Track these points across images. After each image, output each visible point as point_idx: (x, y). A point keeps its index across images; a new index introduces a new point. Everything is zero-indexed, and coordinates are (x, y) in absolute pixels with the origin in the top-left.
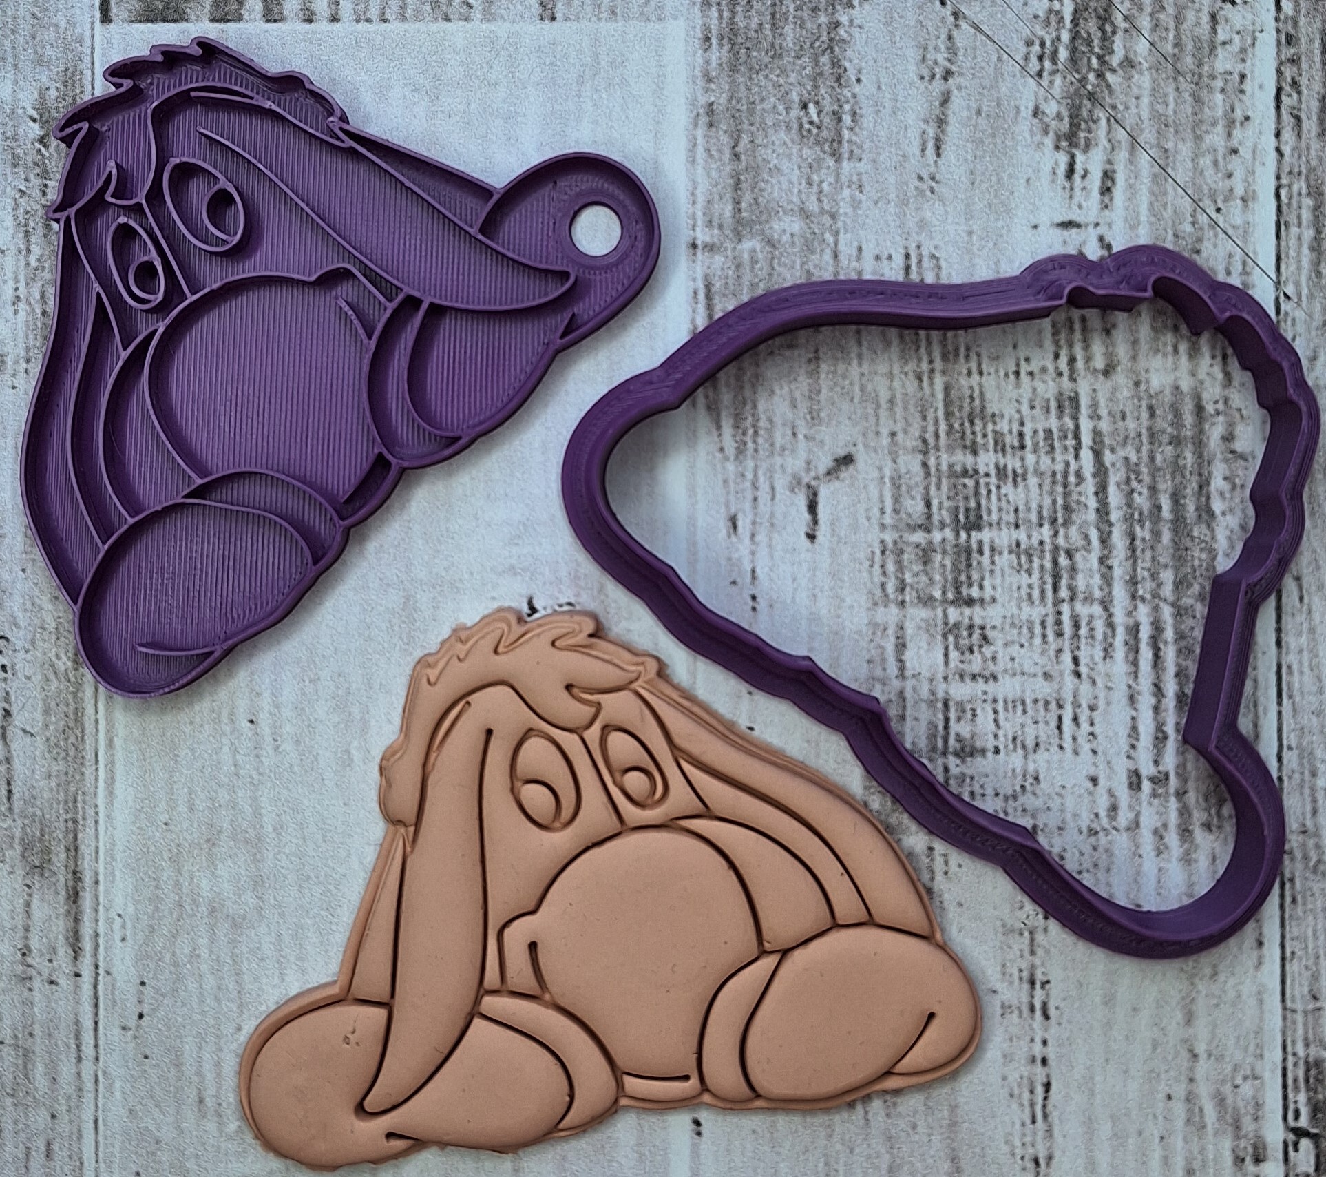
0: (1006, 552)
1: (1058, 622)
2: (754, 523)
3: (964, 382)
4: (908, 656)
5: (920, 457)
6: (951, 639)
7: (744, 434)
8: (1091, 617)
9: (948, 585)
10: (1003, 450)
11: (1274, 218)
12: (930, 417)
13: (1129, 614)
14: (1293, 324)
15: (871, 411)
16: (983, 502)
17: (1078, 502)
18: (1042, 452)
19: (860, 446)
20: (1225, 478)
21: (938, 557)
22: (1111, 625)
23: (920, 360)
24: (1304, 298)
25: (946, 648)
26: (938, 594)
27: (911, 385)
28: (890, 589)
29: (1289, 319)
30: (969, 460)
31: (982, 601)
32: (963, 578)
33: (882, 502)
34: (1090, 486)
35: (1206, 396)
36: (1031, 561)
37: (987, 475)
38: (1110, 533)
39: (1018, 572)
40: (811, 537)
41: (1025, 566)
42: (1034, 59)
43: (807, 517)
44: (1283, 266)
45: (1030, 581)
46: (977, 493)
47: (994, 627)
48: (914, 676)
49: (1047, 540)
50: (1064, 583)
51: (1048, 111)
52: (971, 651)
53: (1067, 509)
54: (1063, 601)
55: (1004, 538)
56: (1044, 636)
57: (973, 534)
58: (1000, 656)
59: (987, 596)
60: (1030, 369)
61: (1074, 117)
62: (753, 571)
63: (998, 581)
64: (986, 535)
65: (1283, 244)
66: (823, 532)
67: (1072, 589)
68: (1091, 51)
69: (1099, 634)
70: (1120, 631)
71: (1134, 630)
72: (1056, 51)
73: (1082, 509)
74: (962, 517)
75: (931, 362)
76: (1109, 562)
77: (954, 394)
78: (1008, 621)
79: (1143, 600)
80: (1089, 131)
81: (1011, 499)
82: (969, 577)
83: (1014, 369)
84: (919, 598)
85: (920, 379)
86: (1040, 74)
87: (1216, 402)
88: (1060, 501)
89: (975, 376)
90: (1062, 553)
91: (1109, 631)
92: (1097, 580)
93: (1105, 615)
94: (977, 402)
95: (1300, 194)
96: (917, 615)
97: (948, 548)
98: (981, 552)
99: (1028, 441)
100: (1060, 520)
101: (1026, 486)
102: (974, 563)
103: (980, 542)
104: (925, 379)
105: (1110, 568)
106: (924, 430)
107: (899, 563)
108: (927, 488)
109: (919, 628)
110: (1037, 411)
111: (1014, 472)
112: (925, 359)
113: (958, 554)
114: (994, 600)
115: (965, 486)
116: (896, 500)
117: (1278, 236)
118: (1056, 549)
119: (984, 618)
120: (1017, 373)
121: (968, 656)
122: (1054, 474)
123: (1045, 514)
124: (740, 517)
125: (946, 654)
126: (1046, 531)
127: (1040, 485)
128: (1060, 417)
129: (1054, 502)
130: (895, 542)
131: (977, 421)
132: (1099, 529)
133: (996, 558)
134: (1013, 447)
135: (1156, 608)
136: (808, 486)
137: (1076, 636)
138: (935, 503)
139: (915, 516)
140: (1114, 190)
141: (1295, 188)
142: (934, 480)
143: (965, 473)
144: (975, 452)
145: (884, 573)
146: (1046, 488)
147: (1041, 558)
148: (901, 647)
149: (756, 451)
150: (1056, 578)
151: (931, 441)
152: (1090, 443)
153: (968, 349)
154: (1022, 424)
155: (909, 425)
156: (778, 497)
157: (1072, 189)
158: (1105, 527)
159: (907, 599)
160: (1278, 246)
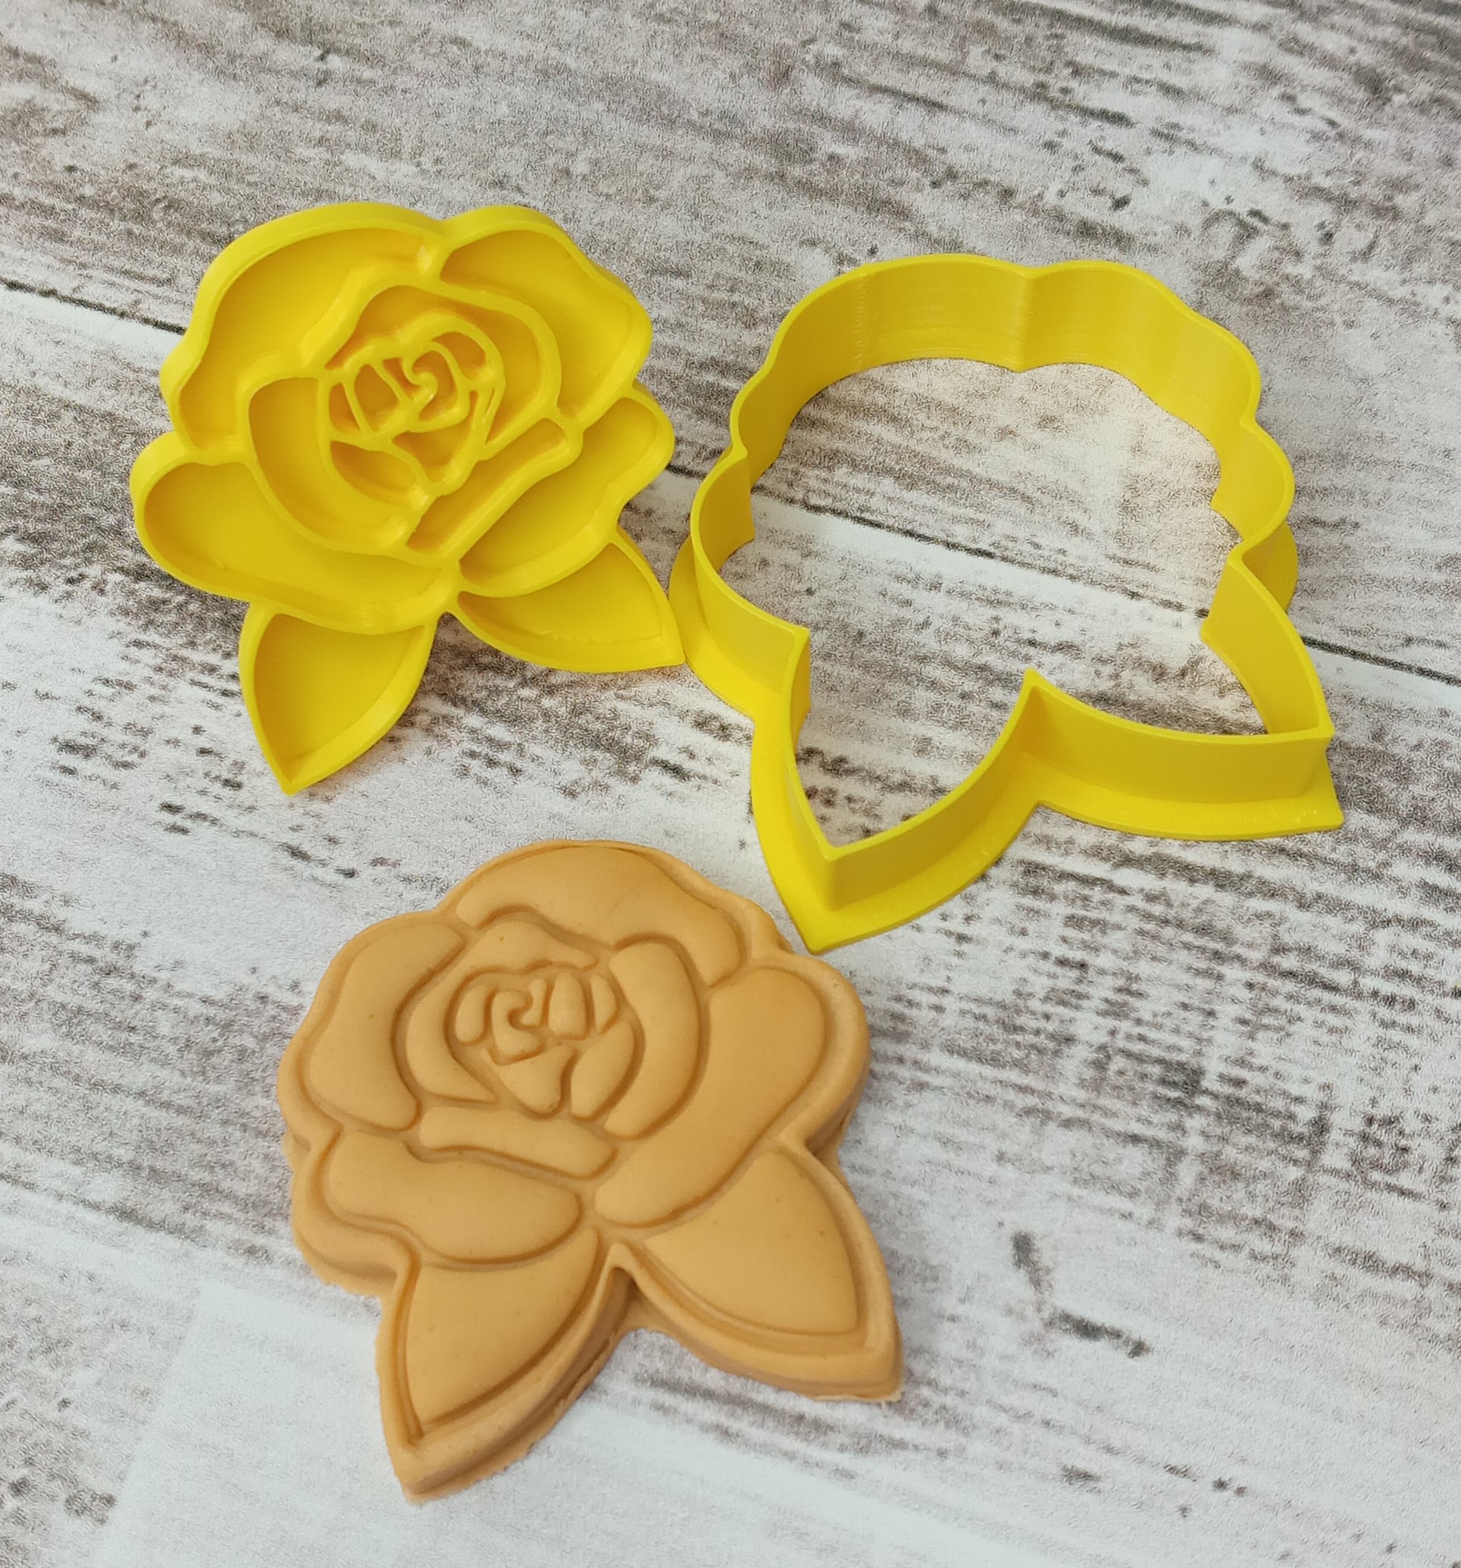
0: (1250, 1044)
1: (1390, 1001)
2: (1088, 1440)
3: (948, 1021)
4: (1390, 1255)
5: (1051, 1127)
6: (1376, 1176)
7: (926, 1404)
8: (1392, 949)
9: (1282, 1151)
10: (1080, 996)
11: (848, 522)
12: (988, 1089)
13: (1403, 892)
14: (1014, 540)
15: (953, 1180)
16: (1156, 1052)
17: (1199, 910)
18: (1100, 939)
19: (1007, 1216)
20: (1222, 694)
21: (1230, 1153)
22: (1415, 924)
23: (892, 1076)
24: (981, 517)
25: (1391, 1188)
26: (1294, 1173)
27: (930, 1102)
28: (1264, 1246)
29: (1004, 543)
30: (1080, 1053)
31: (1323, 1106)
32: (1277, 1124)
33: (1110, 1211)
34: (1177, 887)
35: (1084, 685)
36: (1276, 1010)
37: (1113, 1033)
38: (1263, 882)
39: (1288, 1035)
40: (1139, 1349)
41: (1283, 1022)
42: (491, 774)
43: (1102, 1345)
44: (921, 531)
45: (1310, 1022)
46: (1140, 1058)
47: (1374, 1102)
48: (1426, 1256)
49: (1248, 975)
50: (1325, 973)
51: (575, 776)
52: (1405, 1150)
53: (1202, 930)
54: (1356, 983)
55: (1226, 1040)
56: (1409, 1029)
57: (1205, 1084)
58: (1424, 1109)
59: (1321, 1096)
60: (960, 919)
61: (596, 742)
62: (1172, 1470)
63: (1297, 1072)
64: (1213, 1066)
65: (891, 522)
66: (1136, 1326)
67: (1340, 963)
68: (510, 692)
69: (1424, 945)
70: (1429, 913)
71: (1432, 893)
72: (490, 740)
73: (1210, 908)
74: (1174, 1094)
75: (901, 1060)
76: (1309, 896)
77: (964, 1041)
78: (1368, 1076)
79: (1386, 864)
80: (628, 728)
81: (1164, 1009)
82: (1276, 1114)
83: (952, 940)
84: (1292, 1205)
85: (921, 1086)
86: (515, 771)
87: (1098, 673)
88: (1189, 937)
89: (946, 1001)
90: (1276, 959)
91: (1424, 930)
92: (1334, 922)
93: (1394, 928)
94: (990, 1012)
95: (825, 480)
96: (1319, 1216)
97: (1219, 1131)
98: (1239, 1083)
99: (1078, 955)
100: (1220, 946)
101: (1149, 980)
102: (1258, 1099)
103: (1222, 1077)
104: (925, 1077)
105: (1319, 897)
106: (1008, 1105)
107: (1222, 1219)
108: (1108, 1133)
109: (1345, 1222)
110: (1031, 927)
111: (1120, 990)
112: (893, 1068)
113: (1234, 1120)
114: (1326, 1087)
115: (1121, 1073)
116: (1114, 1187)
117: (878, 525)
118: (1265, 966)
119: (1353, 1113)
120: (962, 938)
121: (1410, 1158)
122: (1141, 933)
123: (1203, 965)
124: (1070, 1462)
125: (1402, 1193)
126: (1232, 972)
127: (1154, 959)
128: (1053, 897)
129: (1187, 946)
130: (1187, 1212)
131: (1020, 1020)
132: (1251, 894)
133: (1256, 1062)
134: (1080, 981)
135: (1405, 850)
136: (1050, 1324)
137: (1419, 981)
138: (1136, 1128)
139: (1151, 1166)
140: (726, 722)
141: (814, 484)
142: (1096, 1117)
143: (1100, 1066)
144: (1069, 1040)
145: (1236, 1248)
146: (1161, 950)
147: (1275, 993)
148: (1370, 1262)
149: (962, 1394)
150: (1313, 980)
151: (1031, 1101)
152: (1107, 866)
153: (898, 999)
154: (1045, 956)
155: (994, 1128)
156: (1053, 1383)
157: (704, 777)
158: (1249, 886)
159: (1290, 1224)
160: (890, 528)
